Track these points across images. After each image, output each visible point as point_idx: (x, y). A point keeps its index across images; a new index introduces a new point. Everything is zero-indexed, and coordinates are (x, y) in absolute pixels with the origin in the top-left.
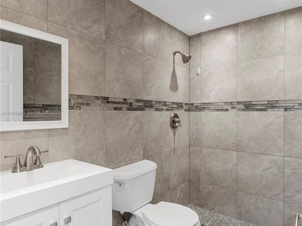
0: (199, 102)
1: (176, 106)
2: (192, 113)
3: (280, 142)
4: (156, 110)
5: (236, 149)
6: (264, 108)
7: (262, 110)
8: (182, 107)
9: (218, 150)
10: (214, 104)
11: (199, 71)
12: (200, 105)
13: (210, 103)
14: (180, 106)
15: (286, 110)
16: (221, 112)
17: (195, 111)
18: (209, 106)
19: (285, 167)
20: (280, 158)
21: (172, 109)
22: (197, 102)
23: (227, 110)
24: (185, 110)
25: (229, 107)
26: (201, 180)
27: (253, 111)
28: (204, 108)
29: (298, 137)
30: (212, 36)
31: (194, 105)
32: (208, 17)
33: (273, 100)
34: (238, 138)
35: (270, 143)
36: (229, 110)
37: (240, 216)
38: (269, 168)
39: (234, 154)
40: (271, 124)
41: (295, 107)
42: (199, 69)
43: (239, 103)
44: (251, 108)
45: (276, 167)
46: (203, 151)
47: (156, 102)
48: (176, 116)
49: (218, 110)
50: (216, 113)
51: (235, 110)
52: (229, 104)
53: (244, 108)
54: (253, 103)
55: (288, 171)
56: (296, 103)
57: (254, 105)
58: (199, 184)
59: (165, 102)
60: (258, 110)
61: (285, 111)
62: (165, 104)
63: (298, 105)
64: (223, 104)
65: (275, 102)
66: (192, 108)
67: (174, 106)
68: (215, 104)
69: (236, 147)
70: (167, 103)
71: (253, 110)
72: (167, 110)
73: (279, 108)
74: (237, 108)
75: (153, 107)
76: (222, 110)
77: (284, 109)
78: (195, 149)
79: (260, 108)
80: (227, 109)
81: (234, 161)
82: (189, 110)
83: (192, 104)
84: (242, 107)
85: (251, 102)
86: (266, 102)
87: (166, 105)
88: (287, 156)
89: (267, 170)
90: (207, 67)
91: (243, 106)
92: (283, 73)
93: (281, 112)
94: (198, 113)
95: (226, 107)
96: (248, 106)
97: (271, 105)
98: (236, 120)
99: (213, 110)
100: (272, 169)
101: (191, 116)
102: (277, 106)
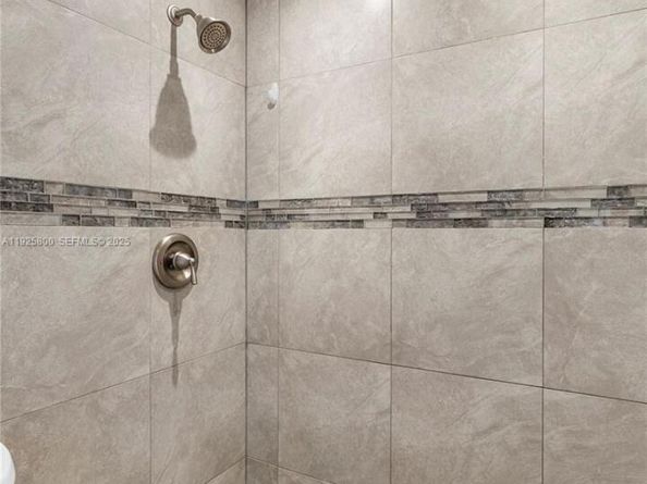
0: (276, 196)
1: (185, 209)
2: (256, 234)
3: (531, 337)
4: (73, 219)
5: (388, 357)
6: (478, 215)
7: (469, 222)
8: (214, 211)
9: (332, 360)
10: (320, 203)
11: (274, 92)
12: (277, 205)
13: (309, 200)
14: (203, 208)
15: (548, 223)
17: (262, 225)
18: (307, 211)
19: (547, 425)
20: (529, 391)
21: (164, 219)
22: (268, 195)
23: (359, 223)
24: (229, 224)
25: (365, 213)
26: (280, 460)
27: (442, 226)
28: (289, 216)
29: (589, 318)
31: (261, 206)
33: (506, 187)
34: (397, 320)
35: (499, 337)
36: (367, 224)
38: (495, 427)
39: (384, 373)
40: (499, 272)
41: (581, 214)
42: (275, 85)
43: (397, 198)
44: (437, 215)
45: (516, 423)
46: (286, 360)
47: (72, 188)
49: (333, 224)
50: (324, 234)
51: (384, 224)
52: (366, 202)
53: (414, 216)
54: (442, 199)
55: (556, 440)
56: (584, 200)
57: (445, 205)
58: (276, 472)
59: (129, 192)
60: (457, 223)
61: (545, 226)
62: (125, 198)
63: (588, 204)
64: (349, 203)
65: (512, 196)
66: (251, 215)
67: (173, 208)
68: (325, 203)
69: (388, 348)
70: (135, 197)
71: (444, 222)
72: (137, 221)
73: (525, 216)
74: (390, 216)
75: (51, 207)
76: (344, 223)
77: (542, 221)
78: (263, 351)
79: (463, 215)
80: (361, 221)
81: (383, 397)
82: (243, 224)
83: (256, 204)
84: (405, 211)
85: (436, 194)
86: (484, 197)
87: (133, 204)
88: (552, 385)
89: (486, 432)
90: (299, 81)
91: (408, 209)
92: (539, 93)
93: (532, 233)
94: (270, 233)
95: (358, 213)
96: (427, 211)
97: (500, 207)
98: (387, 259)
99: (316, 224)
100: (501, 432)
101: (252, 243)
102: (518, 210)
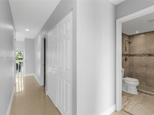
2: (130, 57)
9: (139, 67)
11: (133, 45)
16: (140, 57)
23: (143, 56)
25: (143, 55)
28: (134, 55)
30: (137, 36)
32: (137, 32)
34: (146, 64)
37: (147, 85)
39: (145, 68)
46: (134, 67)
48: (126, 58)
49: (139, 56)
50: (138, 57)
51: (145, 56)
54: (151, 54)
66: (130, 55)
67: (126, 55)
69: (146, 66)
71: (152, 56)
76: (141, 56)
78: (131, 67)
81: (145, 70)
82: (129, 56)
84: (148, 55)
90: (136, 44)
94: (132, 57)
95: (142, 55)
98: (145, 59)
99: (137, 56)
